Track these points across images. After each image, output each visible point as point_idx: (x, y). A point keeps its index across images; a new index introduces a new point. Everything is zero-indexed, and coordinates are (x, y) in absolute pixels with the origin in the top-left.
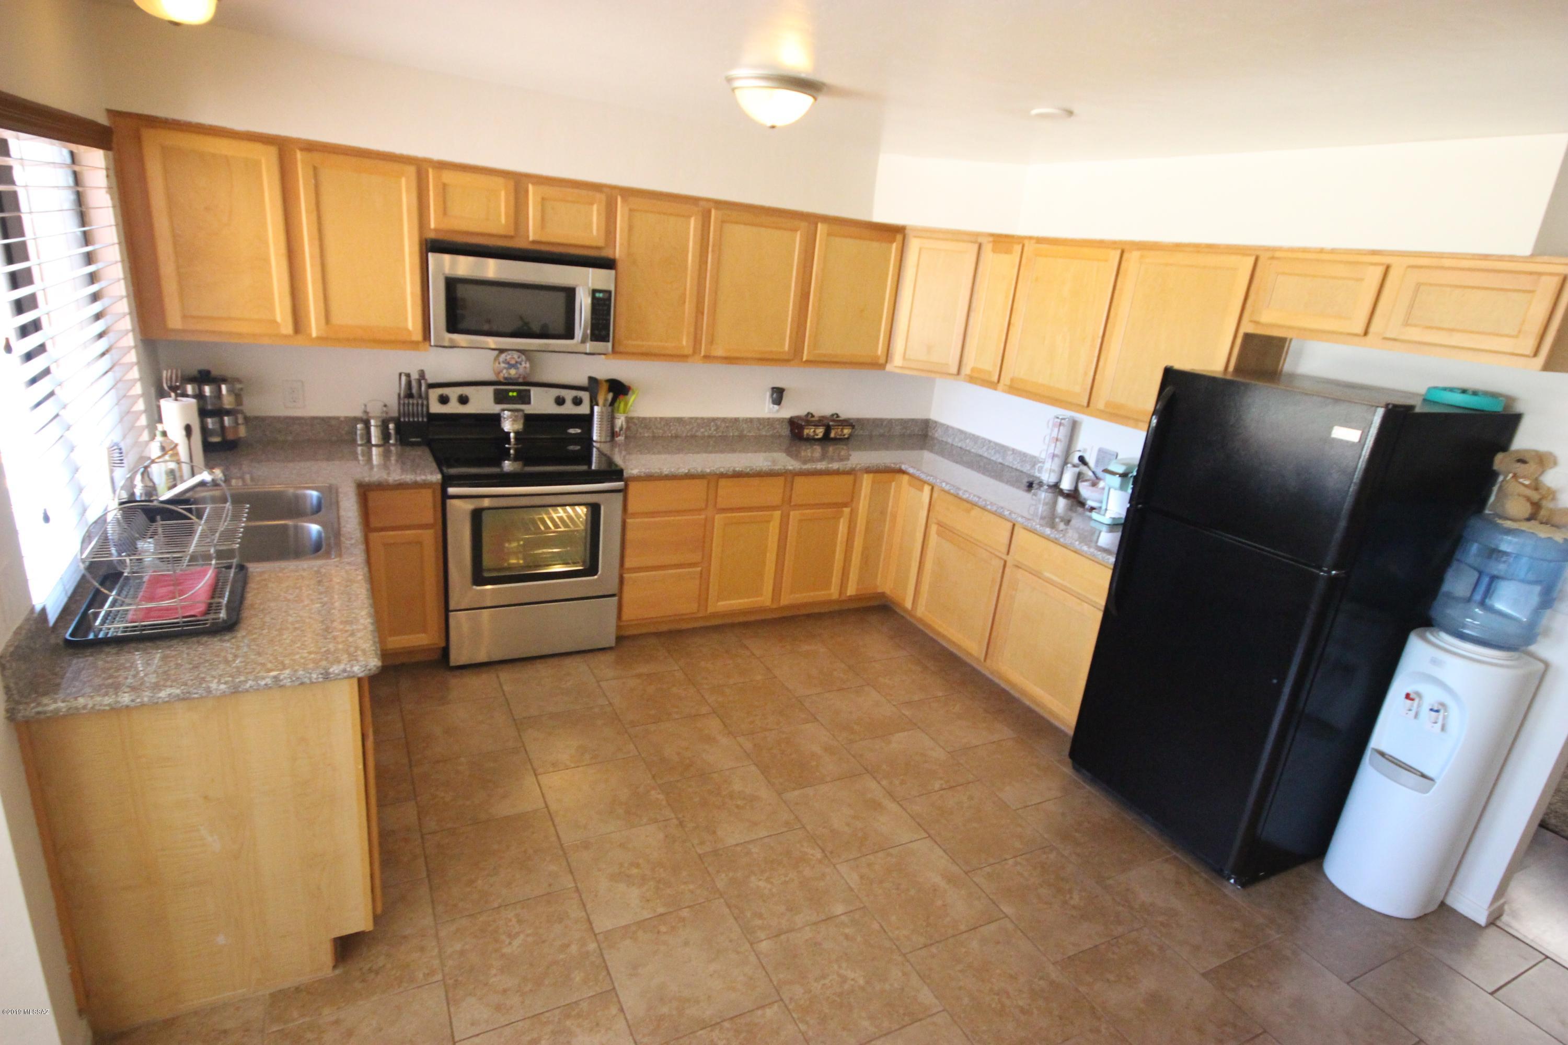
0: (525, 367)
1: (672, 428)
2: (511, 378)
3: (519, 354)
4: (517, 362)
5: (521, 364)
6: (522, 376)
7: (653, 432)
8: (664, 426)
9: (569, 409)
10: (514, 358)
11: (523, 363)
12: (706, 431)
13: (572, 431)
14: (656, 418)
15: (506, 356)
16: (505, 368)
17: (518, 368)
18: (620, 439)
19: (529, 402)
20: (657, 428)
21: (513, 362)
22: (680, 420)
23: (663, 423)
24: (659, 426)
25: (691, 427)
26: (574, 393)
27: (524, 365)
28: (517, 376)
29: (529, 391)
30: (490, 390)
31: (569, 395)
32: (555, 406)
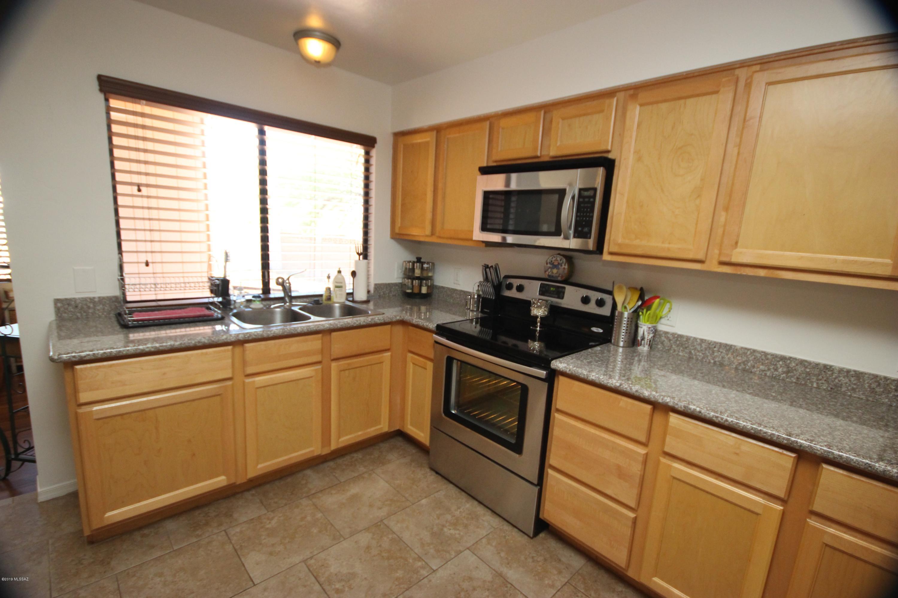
0: (564, 268)
1: (716, 354)
2: (553, 276)
3: (562, 257)
4: (559, 264)
5: (561, 266)
6: (560, 276)
7: (690, 353)
8: (706, 349)
9: (592, 308)
10: (557, 260)
11: (563, 265)
12: (769, 369)
13: (594, 329)
14: (695, 339)
15: (552, 258)
16: (550, 268)
17: (558, 269)
18: (644, 349)
19: (562, 298)
20: (695, 349)
21: (556, 263)
22: (729, 348)
23: (704, 345)
24: (699, 348)
25: (745, 359)
26: (600, 295)
27: (563, 266)
28: (557, 275)
29: (564, 288)
30: (539, 283)
31: (595, 296)
32: (580, 303)
